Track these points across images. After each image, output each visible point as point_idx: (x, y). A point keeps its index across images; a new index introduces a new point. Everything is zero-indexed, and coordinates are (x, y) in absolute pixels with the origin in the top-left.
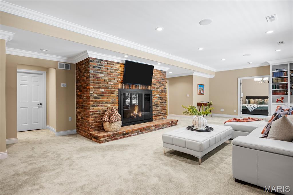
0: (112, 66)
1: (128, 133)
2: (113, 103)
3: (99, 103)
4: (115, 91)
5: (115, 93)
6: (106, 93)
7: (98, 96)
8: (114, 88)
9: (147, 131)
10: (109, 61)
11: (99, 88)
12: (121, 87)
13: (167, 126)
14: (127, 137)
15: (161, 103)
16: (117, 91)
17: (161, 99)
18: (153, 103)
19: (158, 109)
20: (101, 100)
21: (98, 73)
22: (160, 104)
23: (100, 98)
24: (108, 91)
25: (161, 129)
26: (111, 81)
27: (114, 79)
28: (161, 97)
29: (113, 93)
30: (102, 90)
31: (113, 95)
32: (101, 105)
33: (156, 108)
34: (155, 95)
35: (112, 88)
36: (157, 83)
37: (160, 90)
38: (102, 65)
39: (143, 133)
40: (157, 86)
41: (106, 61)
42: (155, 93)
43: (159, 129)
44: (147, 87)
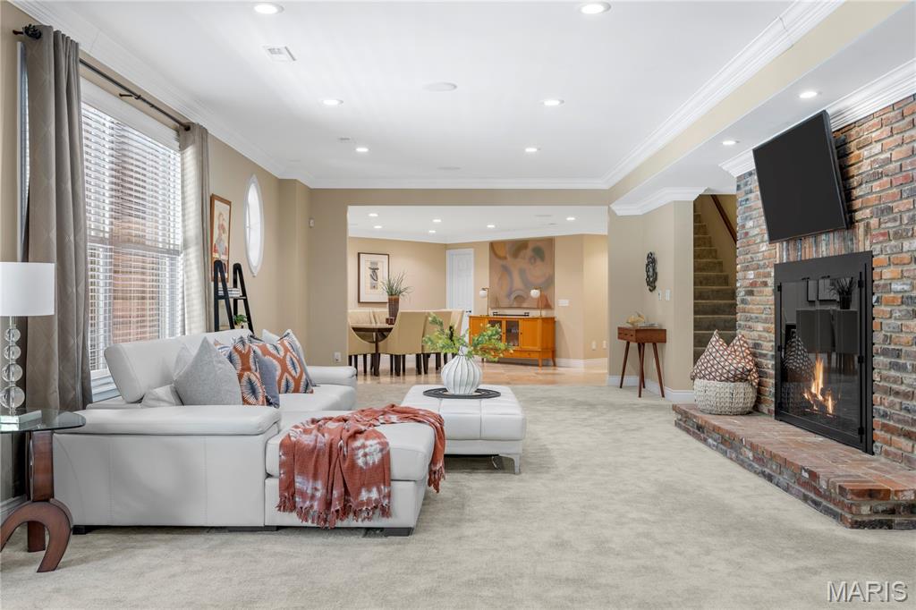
2: (766, 321)
3: (747, 319)
4: (769, 275)
5: (769, 281)
6: (755, 284)
7: (746, 294)
8: (767, 262)
11: (747, 268)
12: (783, 257)
16: (773, 273)
18: (878, 339)
19: (903, 387)
20: (749, 306)
23: (747, 303)
24: (760, 275)
26: (762, 241)
29: (765, 284)
30: (751, 276)
31: (765, 289)
33: (891, 372)
34: (886, 287)
38: (751, 192)
40: (896, 220)
42: (886, 274)
44: (851, 240)
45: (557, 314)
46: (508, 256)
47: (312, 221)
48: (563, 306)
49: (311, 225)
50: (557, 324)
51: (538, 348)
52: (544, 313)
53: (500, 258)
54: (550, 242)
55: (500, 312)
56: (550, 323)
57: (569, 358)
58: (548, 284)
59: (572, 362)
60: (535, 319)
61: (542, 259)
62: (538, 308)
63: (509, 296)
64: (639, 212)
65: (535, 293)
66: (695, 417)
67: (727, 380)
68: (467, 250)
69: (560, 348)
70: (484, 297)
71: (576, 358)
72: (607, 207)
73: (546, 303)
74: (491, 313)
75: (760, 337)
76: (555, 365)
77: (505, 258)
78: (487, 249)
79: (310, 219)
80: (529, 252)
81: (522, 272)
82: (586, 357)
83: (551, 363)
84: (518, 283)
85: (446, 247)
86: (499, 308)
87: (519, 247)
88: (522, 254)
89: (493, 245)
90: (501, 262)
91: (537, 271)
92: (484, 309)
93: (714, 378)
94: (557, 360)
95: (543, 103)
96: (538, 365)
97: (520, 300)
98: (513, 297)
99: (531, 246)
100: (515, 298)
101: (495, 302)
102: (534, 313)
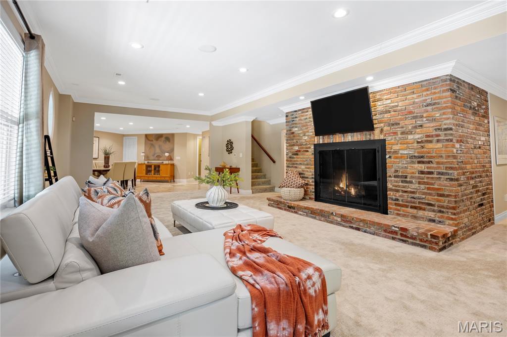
0: (307, 114)
1: (294, 208)
2: (307, 164)
3: (293, 164)
4: (310, 148)
5: (310, 150)
6: (299, 151)
7: (293, 154)
8: (308, 143)
9: (322, 219)
10: (303, 109)
11: (294, 145)
12: (318, 142)
13: (383, 233)
14: (292, 212)
15: (422, 172)
16: (313, 147)
17: (419, 162)
18: (390, 172)
19: (409, 189)
20: (295, 159)
21: (293, 127)
22: (417, 175)
23: (294, 158)
24: (303, 148)
25: (358, 229)
26: (304, 135)
27: (308, 132)
28: (422, 157)
29: (307, 151)
30: (296, 148)
31: (307, 153)
32: (296, 165)
33: (400, 184)
34: (396, 152)
35: (306, 144)
36: (401, 120)
37: (417, 136)
38: (296, 117)
39: (315, 218)
40: (402, 127)
41: (300, 110)
42: (396, 147)
43: (352, 227)
44: (370, 135)
45: (175, 162)
46: (153, 140)
47: (74, 118)
48: (177, 159)
49: (74, 120)
50: (175, 167)
51: (168, 175)
52: (170, 162)
53: (149, 140)
54: (173, 135)
55: (150, 162)
56: (173, 165)
57: (180, 178)
58: (172, 151)
59: (181, 180)
60: (166, 164)
61: (169, 141)
62: (167, 160)
63: (153, 155)
64: (221, 125)
65: (167, 154)
66: (288, 203)
67: (299, 187)
68: (135, 137)
69: (176, 175)
70: (142, 156)
71: (183, 179)
72: (209, 123)
73: (170, 158)
74: (146, 162)
75: (303, 171)
76: (174, 182)
77: (152, 141)
78: (144, 136)
79: (73, 117)
80: (163, 139)
81: (160, 146)
82: (187, 178)
83: (173, 181)
84: (158, 151)
85: (124, 135)
86: (149, 160)
87: (159, 137)
88: (160, 139)
89: (146, 136)
90: (150, 142)
91: (167, 146)
92: (142, 160)
93: (293, 187)
94: (175, 180)
95: (239, 70)
96: (168, 182)
97: (159, 157)
98: (155, 156)
99: (164, 136)
100: (157, 156)
101: (147, 158)
102: (165, 162)
